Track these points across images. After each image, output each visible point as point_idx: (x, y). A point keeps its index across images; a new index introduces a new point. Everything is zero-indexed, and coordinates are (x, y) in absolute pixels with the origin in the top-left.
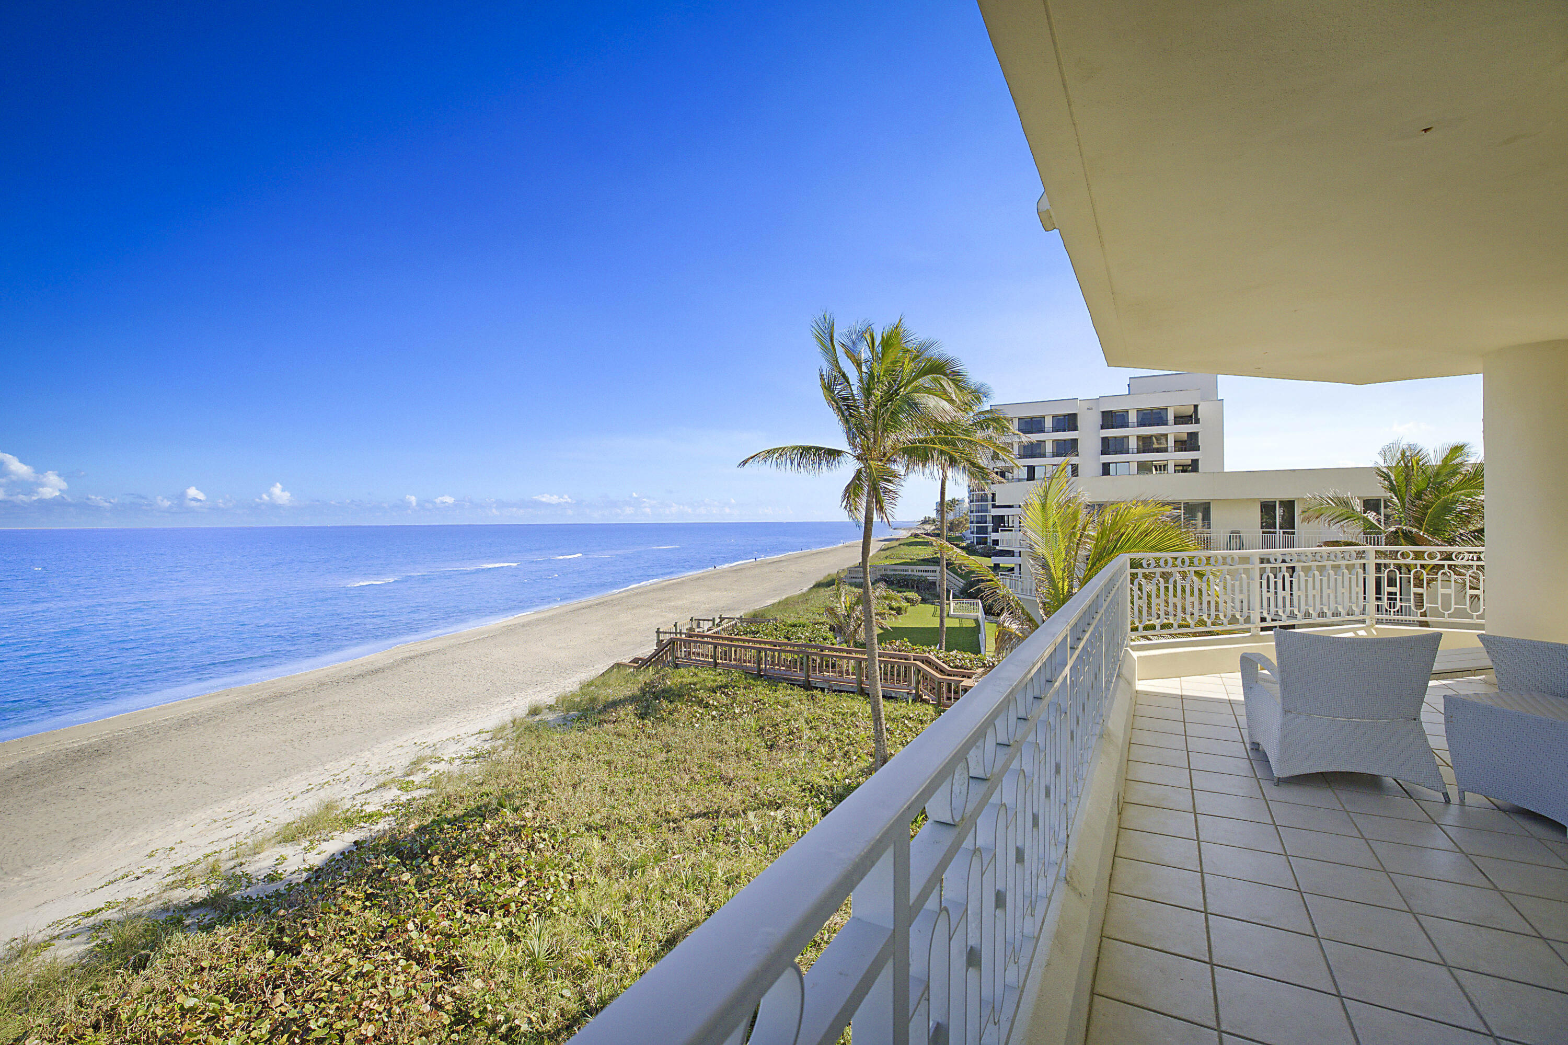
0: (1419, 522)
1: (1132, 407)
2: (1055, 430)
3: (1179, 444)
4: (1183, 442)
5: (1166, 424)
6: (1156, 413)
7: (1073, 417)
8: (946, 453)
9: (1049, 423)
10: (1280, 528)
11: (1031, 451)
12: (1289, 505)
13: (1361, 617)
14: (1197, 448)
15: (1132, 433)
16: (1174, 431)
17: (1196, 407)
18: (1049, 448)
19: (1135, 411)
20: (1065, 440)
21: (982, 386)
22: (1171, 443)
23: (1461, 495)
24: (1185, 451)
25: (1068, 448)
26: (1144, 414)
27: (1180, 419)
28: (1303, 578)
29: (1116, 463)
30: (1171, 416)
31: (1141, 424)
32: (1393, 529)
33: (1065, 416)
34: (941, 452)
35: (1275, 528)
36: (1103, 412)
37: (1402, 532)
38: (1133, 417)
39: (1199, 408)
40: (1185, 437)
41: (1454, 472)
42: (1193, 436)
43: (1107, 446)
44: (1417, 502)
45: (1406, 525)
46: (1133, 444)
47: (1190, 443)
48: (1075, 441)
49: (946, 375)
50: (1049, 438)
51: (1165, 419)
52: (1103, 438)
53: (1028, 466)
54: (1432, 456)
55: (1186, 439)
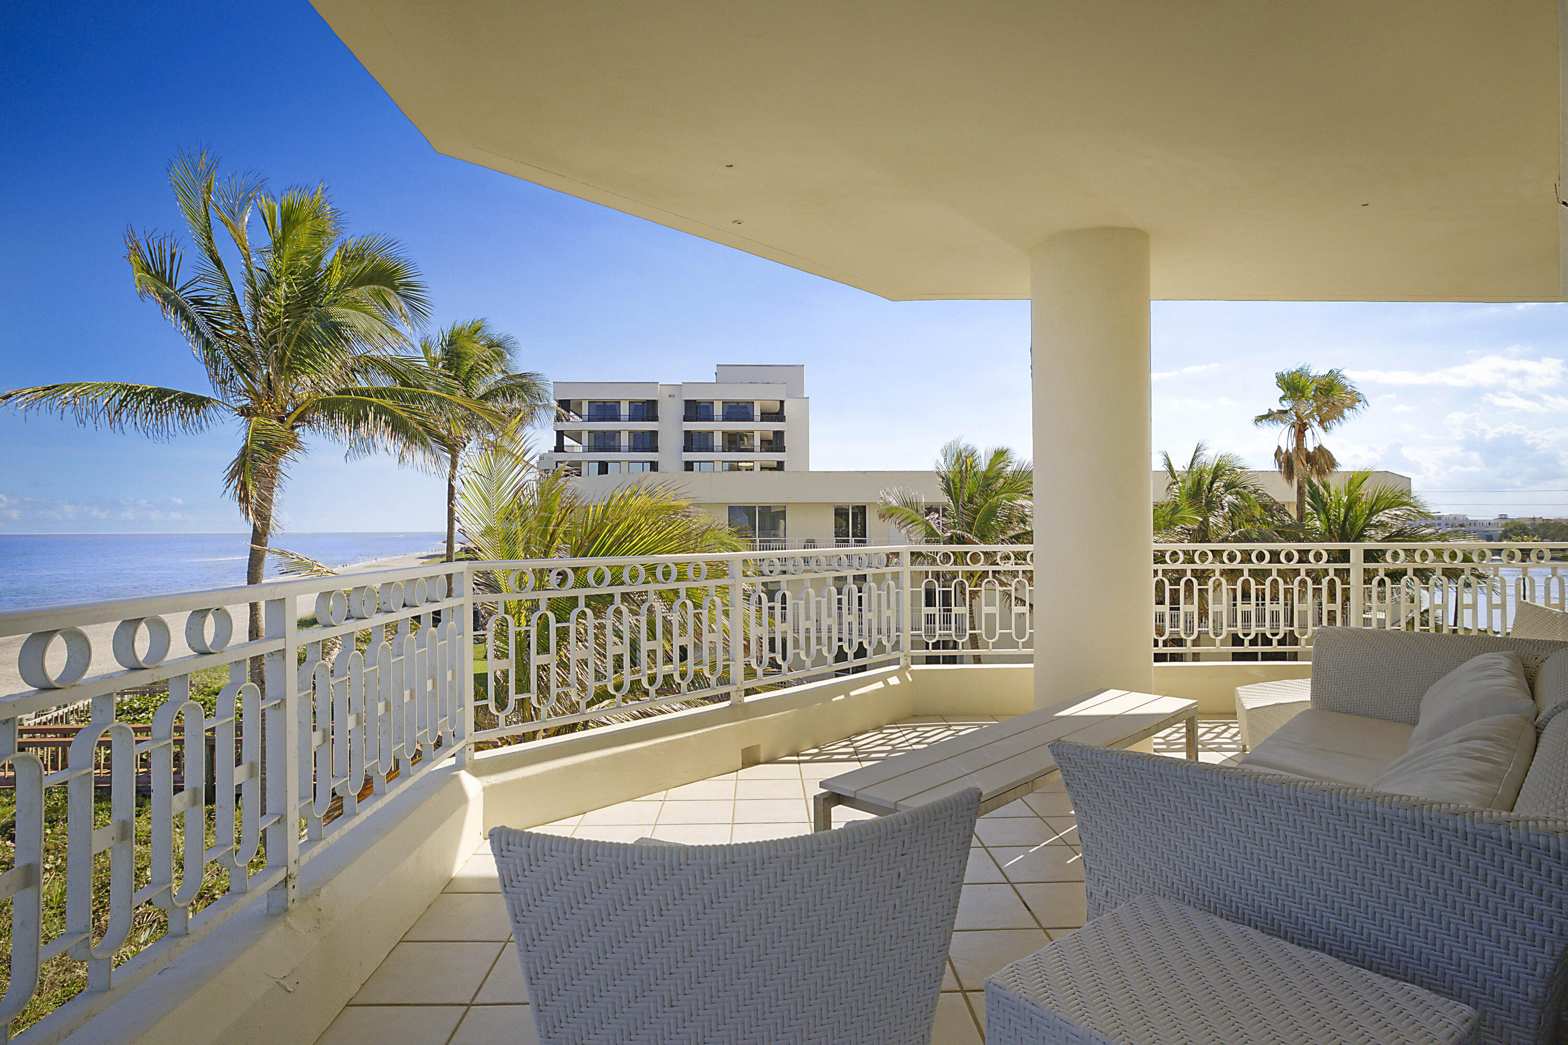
0: (970, 526)
1: (719, 396)
2: (632, 418)
3: (765, 444)
4: (770, 442)
5: (753, 420)
6: (742, 407)
7: (653, 404)
8: (391, 413)
9: (625, 410)
10: (853, 537)
11: (603, 442)
12: (861, 511)
13: (895, 655)
14: (782, 449)
15: (718, 428)
16: (759, 428)
17: (782, 402)
18: (625, 440)
19: (721, 402)
20: (643, 432)
21: (508, 338)
22: (757, 442)
23: (1003, 499)
24: (771, 451)
25: (647, 442)
26: (730, 407)
27: (766, 416)
28: (875, 593)
29: (700, 462)
30: (757, 412)
31: (727, 418)
32: (949, 534)
33: (643, 402)
34: (380, 410)
35: (848, 536)
36: (686, 401)
37: (956, 536)
38: (718, 410)
39: (785, 404)
40: (771, 436)
41: (998, 476)
42: (779, 435)
43: (693, 442)
44: (970, 505)
45: (959, 530)
46: (718, 440)
47: (775, 443)
48: (654, 434)
49: (395, 288)
50: (625, 427)
51: (751, 413)
52: (686, 432)
53: (599, 462)
54: (983, 457)
55: (772, 438)
